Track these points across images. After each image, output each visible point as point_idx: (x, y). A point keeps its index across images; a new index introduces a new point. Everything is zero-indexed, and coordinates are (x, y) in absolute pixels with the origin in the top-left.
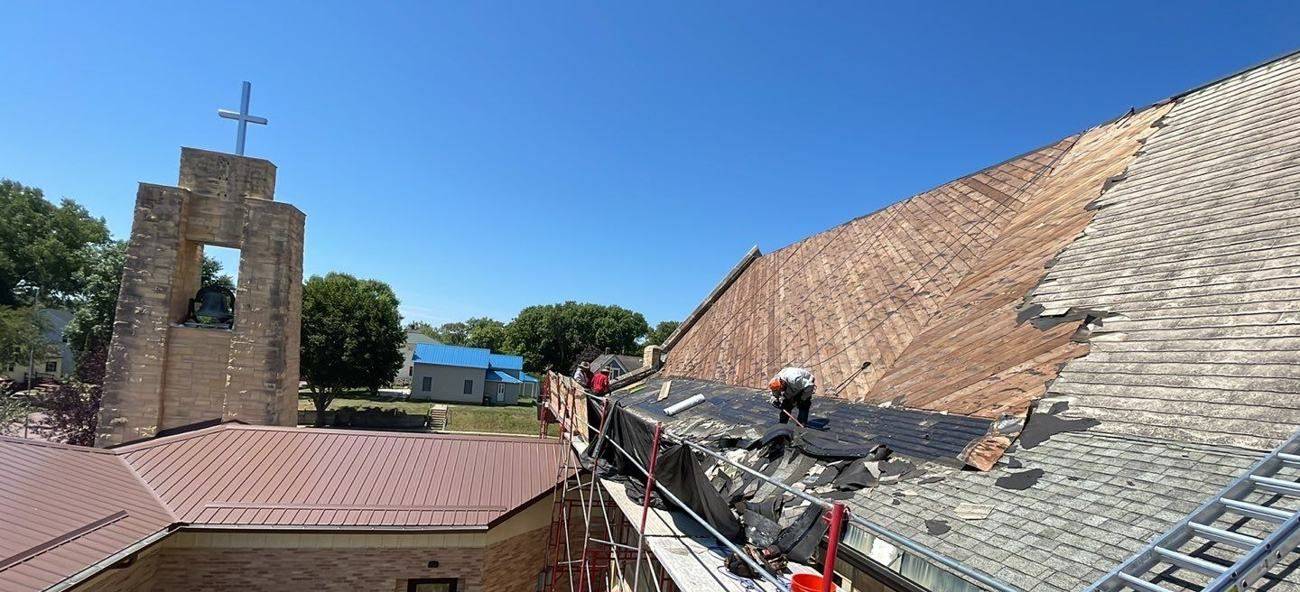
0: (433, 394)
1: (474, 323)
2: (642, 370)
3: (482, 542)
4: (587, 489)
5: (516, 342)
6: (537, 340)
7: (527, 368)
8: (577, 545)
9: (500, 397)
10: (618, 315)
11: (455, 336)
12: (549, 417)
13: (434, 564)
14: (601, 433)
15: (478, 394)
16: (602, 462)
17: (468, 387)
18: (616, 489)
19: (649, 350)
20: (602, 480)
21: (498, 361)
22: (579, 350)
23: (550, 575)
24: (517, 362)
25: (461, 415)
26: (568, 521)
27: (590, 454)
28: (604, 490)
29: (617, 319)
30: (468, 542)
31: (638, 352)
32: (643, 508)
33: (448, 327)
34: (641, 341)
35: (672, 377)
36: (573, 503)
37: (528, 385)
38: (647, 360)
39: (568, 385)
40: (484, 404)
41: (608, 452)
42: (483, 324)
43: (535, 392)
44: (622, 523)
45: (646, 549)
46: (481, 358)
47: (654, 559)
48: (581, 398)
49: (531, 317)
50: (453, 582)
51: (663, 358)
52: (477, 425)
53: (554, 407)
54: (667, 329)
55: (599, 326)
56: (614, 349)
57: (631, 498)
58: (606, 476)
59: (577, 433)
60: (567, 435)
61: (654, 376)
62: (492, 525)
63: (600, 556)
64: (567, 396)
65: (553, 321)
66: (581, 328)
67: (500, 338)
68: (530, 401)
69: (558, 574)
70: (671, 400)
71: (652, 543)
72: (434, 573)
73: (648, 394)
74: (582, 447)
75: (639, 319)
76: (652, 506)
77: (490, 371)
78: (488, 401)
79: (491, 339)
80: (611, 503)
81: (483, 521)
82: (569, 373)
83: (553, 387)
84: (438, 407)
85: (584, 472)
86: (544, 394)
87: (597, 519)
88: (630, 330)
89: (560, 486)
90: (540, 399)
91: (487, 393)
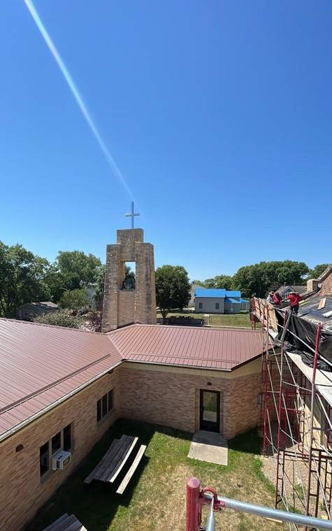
0: (203, 310)
1: (217, 278)
2: (307, 293)
3: (229, 376)
4: (280, 356)
5: (237, 284)
6: (247, 282)
7: (243, 296)
8: (276, 383)
9: (232, 310)
10: (290, 265)
11: (210, 284)
12: (256, 319)
13: (209, 384)
14: (284, 328)
15: (222, 309)
16: (286, 343)
17: (217, 306)
18: (296, 358)
19: (310, 282)
20: (287, 353)
21: (229, 294)
22: (269, 285)
23: (264, 396)
24: (238, 294)
25: (215, 319)
26: (270, 371)
27: (279, 339)
28: (288, 357)
29: (289, 267)
30: (223, 376)
31: (304, 283)
32: (312, 369)
33: (207, 281)
34: (305, 277)
35: (325, 296)
36: (272, 362)
37: (245, 304)
38: (309, 287)
39: (264, 303)
40: (225, 314)
41: (289, 338)
42: (222, 278)
43: (248, 307)
44: (301, 376)
45: (316, 391)
46: (222, 293)
47: (321, 396)
48: (271, 310)
49: (243, 272)
50: (218, 393)
51: (320, 286)
52: (223, 322)
53: (258, 314)
54: (321, 269)
55: (279, 272)
56: (289, 283)
57: (305, 363)
58: (289, 351)
59: (271, 328)
60: (266, 328)
61: (315, 295)
62: (233, 369)
63: (290, 392)
64: (264, 306)
65: (254, 273)
66: (269, 274)
67: (230, 283)
68: (245, 311)
69: (268, 397)
70: (326, 309)
71: (320, 389)
72: (210, 388)
73: (311, 306)
74: (275, 335)
75: (303, 265)
76: (319, 368)
77: (226, 299)
78: (226, 312)
79: (226, 284)
80: (293, 365)
81: (229, 367)
82: (264, 297)
83: (257, 305)
84: (206, 315)
85: (276, 347)
86: (252, 308)
87: (285, 372)
88: (298, 272)
89: (265, 353)
90: (251, 311)
91: (226, 309)
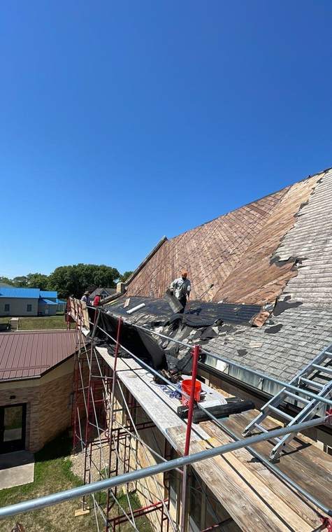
0: (10, 313)
1: (31, 276)
2: (116, 294)
3: (37, 383)
4: (89, 353)
5: (53, 284)
6: (65, 282)
7: (60, 297)
8: (86, 381)
9: (47, 312)
10: (104, 269)
11: (21, 283)
12: (71, 320)
13: (13, 397)
14: (95, 325)
15: (35, 311)
16: (96, 339)
17: (29, 308)
18: (103, 351)
19: (119, 285)
20: (96, 347)
21: (44, 294)
22: (86, 287)
23: (75, 395)
24: (54, 294)
25: (26, 322)
26: (82, 369)
27: (91, 336)
28: (97, 352)
29: (104, 271)
30: (30, 384)
31: (114, 286)
32: (114, 358)
33: (18, 278)
34: (117, 281)
35: (130, 297)
36: (84, 360)
37: (61, 305)
38: (119, 290)
39: (79, 303)
40: (38, 316)
41: (99, 334)
42: (36, 276)
43: (64, 307)
45: (117, 377)
46: (35, 293)
47: (121, 382)
48: (85, 309)
49: (61, 272)
50: (24, 405)
51: (126, 288)
52: (35, 326)
53: (73, 314)
54: (128, 275)
55: (95, 275)
56: (104, 285)
57: (110, 354)
58: (98, 345)
59: (84, 326)
60: (79, 327)
61: (122, 296)
62: (42, 375)
63: (98, 384)
64: (79, 309)
65: (72, 274)
66: (87, 276)
67: (45, 283)
68: (62, 313)
69: (78, 395)
70: (130, 307)
71: (120, 375)
72: (13, 402)
73: (119, 305)
74: (86, 332)
75: (115, 271)
76: (120, 357)
77: (41, 299)
78: (40, 314)
79: (39, 283)
80: (102, 359)
81: (38, 373)
83: (72, 306)
84: (14, 319)
85: (88, 345)
86: (68, 309)
87: (95, 367)
88: (111, 276)
89: (77, 352)
90: (66, 312)
91: (39, 311)
